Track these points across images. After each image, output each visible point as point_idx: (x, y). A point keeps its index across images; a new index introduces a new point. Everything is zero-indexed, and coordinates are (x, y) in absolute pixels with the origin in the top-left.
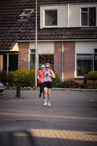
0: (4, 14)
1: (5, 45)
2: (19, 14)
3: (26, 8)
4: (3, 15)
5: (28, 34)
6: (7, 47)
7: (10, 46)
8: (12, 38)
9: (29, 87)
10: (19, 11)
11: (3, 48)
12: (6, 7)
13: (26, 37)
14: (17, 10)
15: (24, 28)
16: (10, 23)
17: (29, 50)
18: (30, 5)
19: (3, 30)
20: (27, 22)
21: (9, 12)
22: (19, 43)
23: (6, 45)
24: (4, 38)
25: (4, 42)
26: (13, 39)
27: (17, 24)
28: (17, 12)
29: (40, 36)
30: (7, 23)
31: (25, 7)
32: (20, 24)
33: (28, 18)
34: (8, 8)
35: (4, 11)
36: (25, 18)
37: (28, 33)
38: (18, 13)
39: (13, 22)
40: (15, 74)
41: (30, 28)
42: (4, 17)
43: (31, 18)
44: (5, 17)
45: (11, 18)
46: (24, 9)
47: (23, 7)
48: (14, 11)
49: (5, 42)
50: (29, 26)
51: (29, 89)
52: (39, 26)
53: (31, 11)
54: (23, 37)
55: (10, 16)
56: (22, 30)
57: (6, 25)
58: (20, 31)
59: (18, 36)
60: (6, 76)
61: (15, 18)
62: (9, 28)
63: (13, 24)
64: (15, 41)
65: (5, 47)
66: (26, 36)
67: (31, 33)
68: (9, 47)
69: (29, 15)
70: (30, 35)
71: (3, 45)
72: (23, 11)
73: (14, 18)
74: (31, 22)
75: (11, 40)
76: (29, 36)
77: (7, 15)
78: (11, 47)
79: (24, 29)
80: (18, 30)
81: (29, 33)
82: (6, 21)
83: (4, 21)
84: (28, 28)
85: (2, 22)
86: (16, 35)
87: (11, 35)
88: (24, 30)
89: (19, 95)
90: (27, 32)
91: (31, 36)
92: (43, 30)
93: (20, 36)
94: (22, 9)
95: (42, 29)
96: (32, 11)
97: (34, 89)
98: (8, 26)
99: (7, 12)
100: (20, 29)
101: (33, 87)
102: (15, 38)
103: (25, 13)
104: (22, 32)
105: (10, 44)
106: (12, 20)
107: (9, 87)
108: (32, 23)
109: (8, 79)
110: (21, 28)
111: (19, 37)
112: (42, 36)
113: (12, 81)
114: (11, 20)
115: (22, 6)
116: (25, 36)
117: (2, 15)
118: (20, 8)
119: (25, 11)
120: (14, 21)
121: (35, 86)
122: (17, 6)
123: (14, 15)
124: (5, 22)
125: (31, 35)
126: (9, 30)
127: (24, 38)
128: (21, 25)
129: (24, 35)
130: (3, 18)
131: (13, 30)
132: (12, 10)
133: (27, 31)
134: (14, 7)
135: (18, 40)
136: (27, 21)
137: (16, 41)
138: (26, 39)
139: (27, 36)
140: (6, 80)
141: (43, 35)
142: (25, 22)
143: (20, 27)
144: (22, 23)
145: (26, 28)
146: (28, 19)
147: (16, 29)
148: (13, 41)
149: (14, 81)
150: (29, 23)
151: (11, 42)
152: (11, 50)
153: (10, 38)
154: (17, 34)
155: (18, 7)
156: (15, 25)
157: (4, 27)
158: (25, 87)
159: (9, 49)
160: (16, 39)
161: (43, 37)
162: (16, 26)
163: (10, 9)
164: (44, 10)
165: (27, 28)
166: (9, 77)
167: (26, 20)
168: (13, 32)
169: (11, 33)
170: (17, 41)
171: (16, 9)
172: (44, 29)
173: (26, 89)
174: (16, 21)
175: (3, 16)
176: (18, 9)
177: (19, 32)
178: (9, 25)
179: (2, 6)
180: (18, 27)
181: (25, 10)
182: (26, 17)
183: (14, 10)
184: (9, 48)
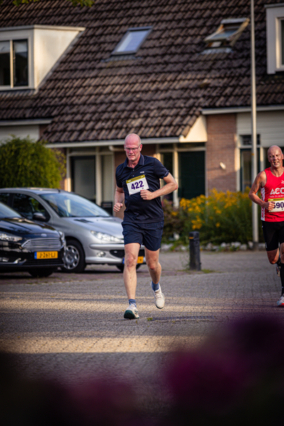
0: (163, 36)
1: (165, 126)
2: (207, 34)
3: (226, 16)
4: (161, 40)
5: (233, 91)
6: (172, 132)
7: (180, 126)
8: (187, 105)
9: (237, 244)
10: (208, 24)
11: (161, 133)
12: (170, 17)
13: (227, 100)
14: (201, 22)
15: (222, 73)
16: (182, 60)
17: (237, 138)
18: (239, 7)
19: (159, 82)
20: (231, 57)
21: (179, 28)
22: (207, 117)
23: (170, 125)
24: (162, 104)
25: (163, 116)
26: (190, 107)
27: (201, 63)
28: (202, 27)
29: (266, 94)
30: (172, 60)
31: (224, 13)
32: (210, 63)
33: (232, 44)
34: (176, 18)
35: (163, 26)
36: (225, 45)
37: (231, 87)
38: (204, 31)
39: (191, 57)
40: (194, 207)
41: (237, 74)
42: (162, 44)
43: (240, 45)
44: (167, 44)
45: (183, 47)
46: (221, 18)
47: (217, 12)
48: (193, 27)
49: (167, 116)
50: (235, 68)
51: (234, 250)
52: (265, 66)
53: (240, 24)
54: (217, 100)
55: (179, 40)
56: (214, 79)
57: (168, 68)
58: (209, 84)
59: (204, 96)
60: (169, 213)
61: (196, 44)
62: (177, 77)
63: (190, 65)
64: (194, 111)
65: (166, 132)
66: (227, 97)
67: (242, 87)
68: (178, 129)
69: (235, 36)
70: (240, 93)
71: (161, 126)
72: (218, 26)
73: (194, 46)
74: (240, 55)
75: (184, 109)
76: (235, 96)
77: (173, 38)
78: (183, 129)
79: (220, 77)
80: (203, 79)
81: (234, 87)
82: (170, 54)
83: (163, 55)
84: (232, 73)
85: (156, 58)
86: (200, 95)
87: (182, 95)
88: (220, 80)
89: (197, 263)
90: (231, 84)
91: (242, 97)
92: (276, 77)
93: (210, 97)
94: (216, 21)
95: (272, 75)
96: (245, 25)
97: (249, 249)
98: (175, 69)
99: (172, 28)
100: (208, 76)
101: (247, 244)
102: (195, 103)
103: (226, 31)
104: (217, 85)
105: (182, 121)
106: (187, 53)
107: (178, 245)
108: (244, 59)
109: (174, 223)
110: (214, 74)
111: (207, 100)
112: (274, 95)
113: (187, 228)
114: (183, 53)
115: (216, 9)
116: (225, 96)
117: (158, 38)
118: (210, 17)
119: (225, 25)
120: (192, 53)
121: (252, 241)
122: (201, 10)
123: (192, 36)
124: (167, 58)
125: (242, 92)
126: (179, 81)
127: (221, 102)
128: (213, 67)
129: (221, 93)
130: (161, 47)
131: (189, 80)
132: (187, 24)
133: (230, 82)
134: (193, 15)
135: (205, 107)
136: (229, 54)
137: (197, 113)
138: (228, 104)
139: (230, 96)
140: (170, 226)
141: (276, 91)
142: (225, 56)
143: (209, 70)
144: (216, 60)
145: (226, 73)
146: (234, 48)
147: (199, 77)
148: (189, 111)
149: (191, 228)
150: (235, 59)
151: (184, 117)
152: (182, 140)
153: (180, 103)
154: (200, 93)
155: (204, 13)
156: (196, 67)
157: (164, 72)
158: (224, 245)
159: (178, 137)
160: (197, 107)
161: (275, 97)
162: (199, 70)
163: (179, 21)
164: (278, 18)
165: (229, 72)
166: (177, 217)
167: (228, 50)
168: (191, 87)
169: (184, 89)
170: (201, 113)
171: (198, 18)
172: (278, 73)
173: (226, 250)
174: (197, 55)
175: (160, 43)
176: (204, 18)
177: (207, 86)
178: (178, 67)
179: (158, 14)
180: (204, 72)
181: (224, 21)
182: (228, 42)
183: (192, 23)
184: (178, 134)
